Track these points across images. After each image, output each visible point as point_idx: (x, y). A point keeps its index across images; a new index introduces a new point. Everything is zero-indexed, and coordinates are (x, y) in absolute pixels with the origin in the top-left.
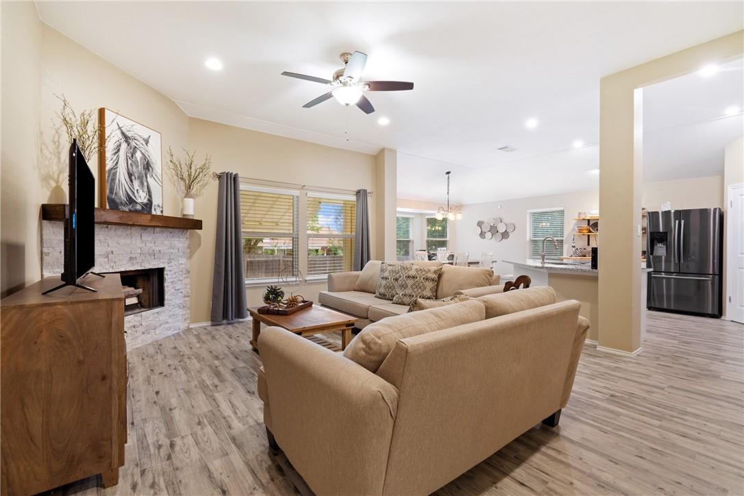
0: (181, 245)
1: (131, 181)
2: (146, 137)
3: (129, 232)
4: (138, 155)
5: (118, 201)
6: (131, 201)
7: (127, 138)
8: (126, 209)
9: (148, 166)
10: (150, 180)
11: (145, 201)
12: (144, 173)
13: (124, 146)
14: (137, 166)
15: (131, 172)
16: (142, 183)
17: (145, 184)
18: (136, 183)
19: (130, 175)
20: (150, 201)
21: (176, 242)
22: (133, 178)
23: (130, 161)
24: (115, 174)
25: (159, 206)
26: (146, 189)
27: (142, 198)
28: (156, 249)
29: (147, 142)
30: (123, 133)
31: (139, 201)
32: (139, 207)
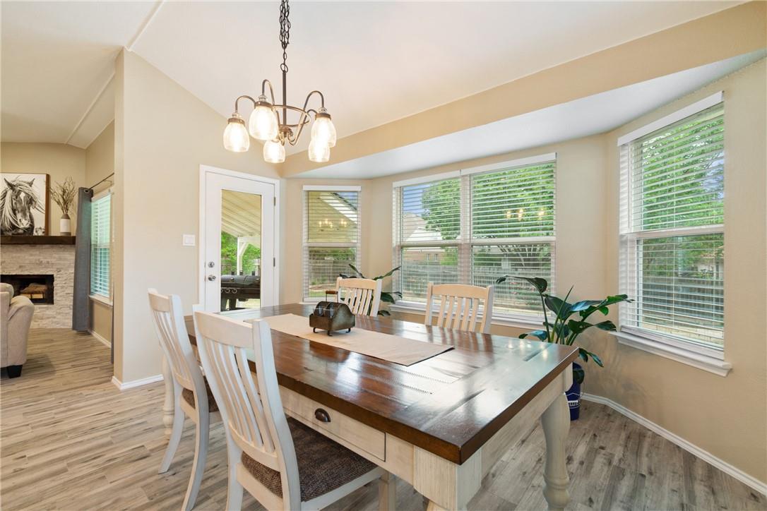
1: (15, 214)
2: (30, 181)
3: (18, 248)
4: (22, 195)
5: (3, 229)
6: (14, 227)
8: (10, 234)
9: (31, 201)
10: (32, 210)
11: (28, 226)
12: (26, 206)
13: (10, 192)
14: (21, 203)
15: (15, 208)
16: (25, 215)
17: (28, 214)
18: (19, 216)
19: (14, 211)
20: (32, 226)
21: (68, 255)
22: (17, 212)
23: (14, 201)
24: (1, 212)
25: (40, 228)
26: (28, 218)
28: (44, 261)
29: (31, 184)
30: (9, 185)
31: (22, 227)
32: (21, 231)
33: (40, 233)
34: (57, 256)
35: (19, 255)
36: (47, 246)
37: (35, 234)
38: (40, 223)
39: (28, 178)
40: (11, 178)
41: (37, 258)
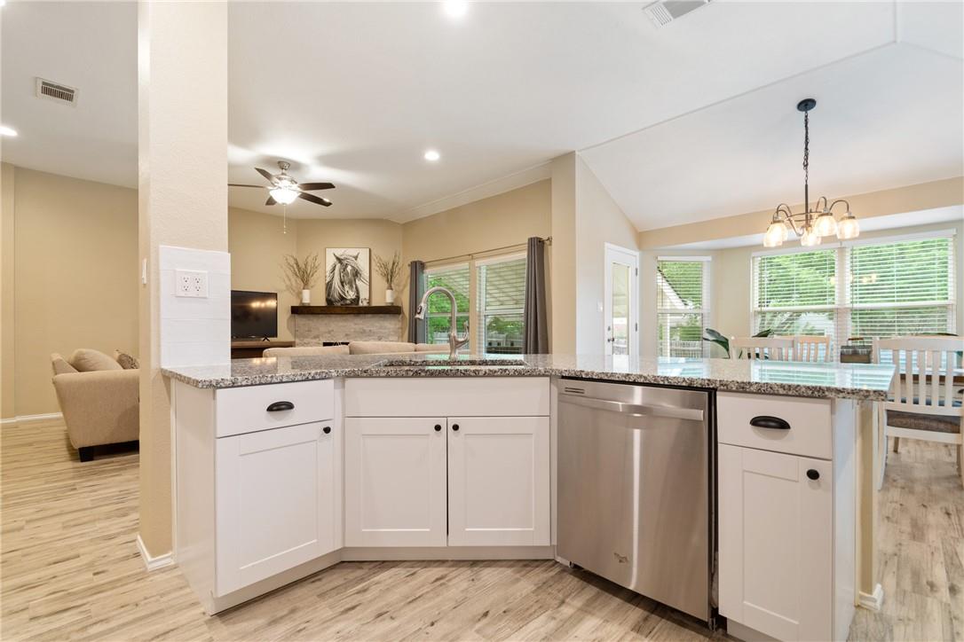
0: (392, 326)
1: (343, 286)
2: (355, 254)
3: (345, 318)
4: (349, 268)
5: (333, 300)
6: (342, 298)
7: (339, 260)
8: (339, 304)
9: (356, 273)
10: (358, 282)
11: (354, 297)
12: (353, 279)
13: (338, 265)
14: (348, 276)
15: (343, 280)
16: (351, 286)
17: (354, 286)
18: (347, 288)
19: (342, 283)
20: (358, 297)
21: (388, 324)
22: (344, 284)
23: (342, 274)
24: (331, 285)
25: (365, 299)
26: (354, 289)
27: (351, 295)
28: (367, 329)
29: (356, 258)
30: (338, 258)
31: (349, 298)
32: (348, 302)
33: (365, 304)
34: (377, 324)
35: (345, 324)
36: (370, 315)
37: (361, 304)
38: (364, 295)
39: (353, 252)
40: (339, 252)
41: (361, 326)
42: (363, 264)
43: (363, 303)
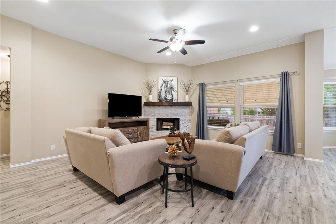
0: (187, 111)
1: (166, 93)
2: (171, 80)
3: (166, 108)
4: (169, 86)
5: (162, 99)
6: (166, 99)
7: (165, 82)
8: (164, 101)
9: (172, 88)
10: (173, 92)
11: (171, 98)
12: (170, 90)
13: (164, 84)
14: (168, 89)
15: (166, 91)
16: (170, 93)
17: (171, 93)
18: (168, 94)
19: (166, 92)
20: (172, 99)
21: (185, 110)
22: (167, 92)
23: (166, 88)
24: (161, 93)
25: (176, 99)
26: (171, 95)
27: (169, 97)
28: (176, 112)
29: (172, 81)
30: (164, 81)
31: (169, 99)
32: (168, 100)
33: (176, 101)
34: (180, 110)
35: (166, 110)
36: (177, 106)
37: (174, 101)
38: (175, 97)
39: (171, 78)
40: (164, 79)
41: (173, 111)
42: (175, 84)
43: (175, 101)
